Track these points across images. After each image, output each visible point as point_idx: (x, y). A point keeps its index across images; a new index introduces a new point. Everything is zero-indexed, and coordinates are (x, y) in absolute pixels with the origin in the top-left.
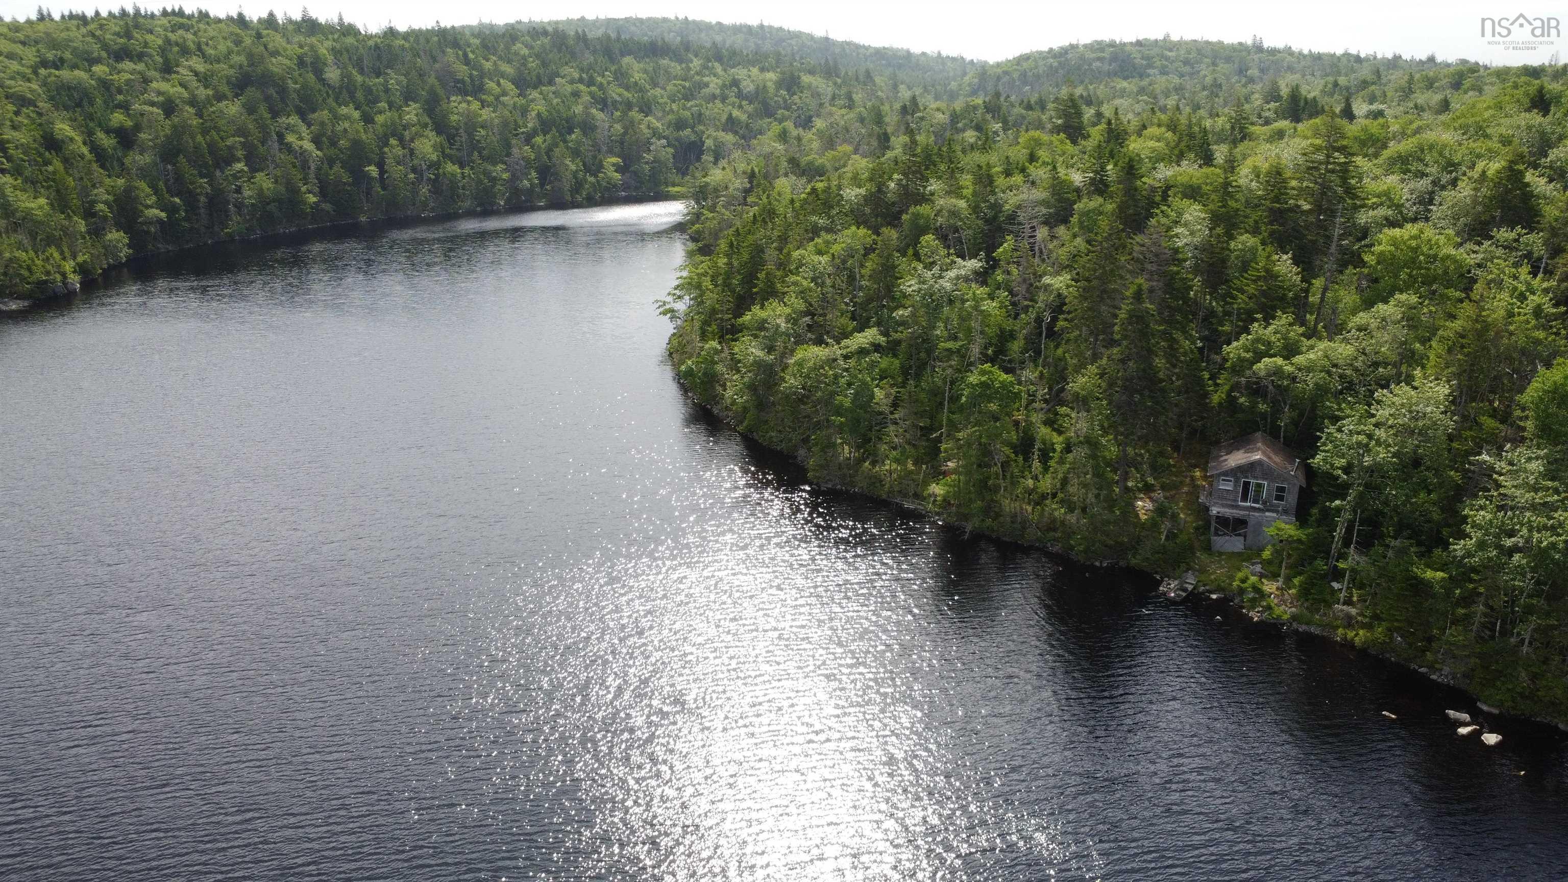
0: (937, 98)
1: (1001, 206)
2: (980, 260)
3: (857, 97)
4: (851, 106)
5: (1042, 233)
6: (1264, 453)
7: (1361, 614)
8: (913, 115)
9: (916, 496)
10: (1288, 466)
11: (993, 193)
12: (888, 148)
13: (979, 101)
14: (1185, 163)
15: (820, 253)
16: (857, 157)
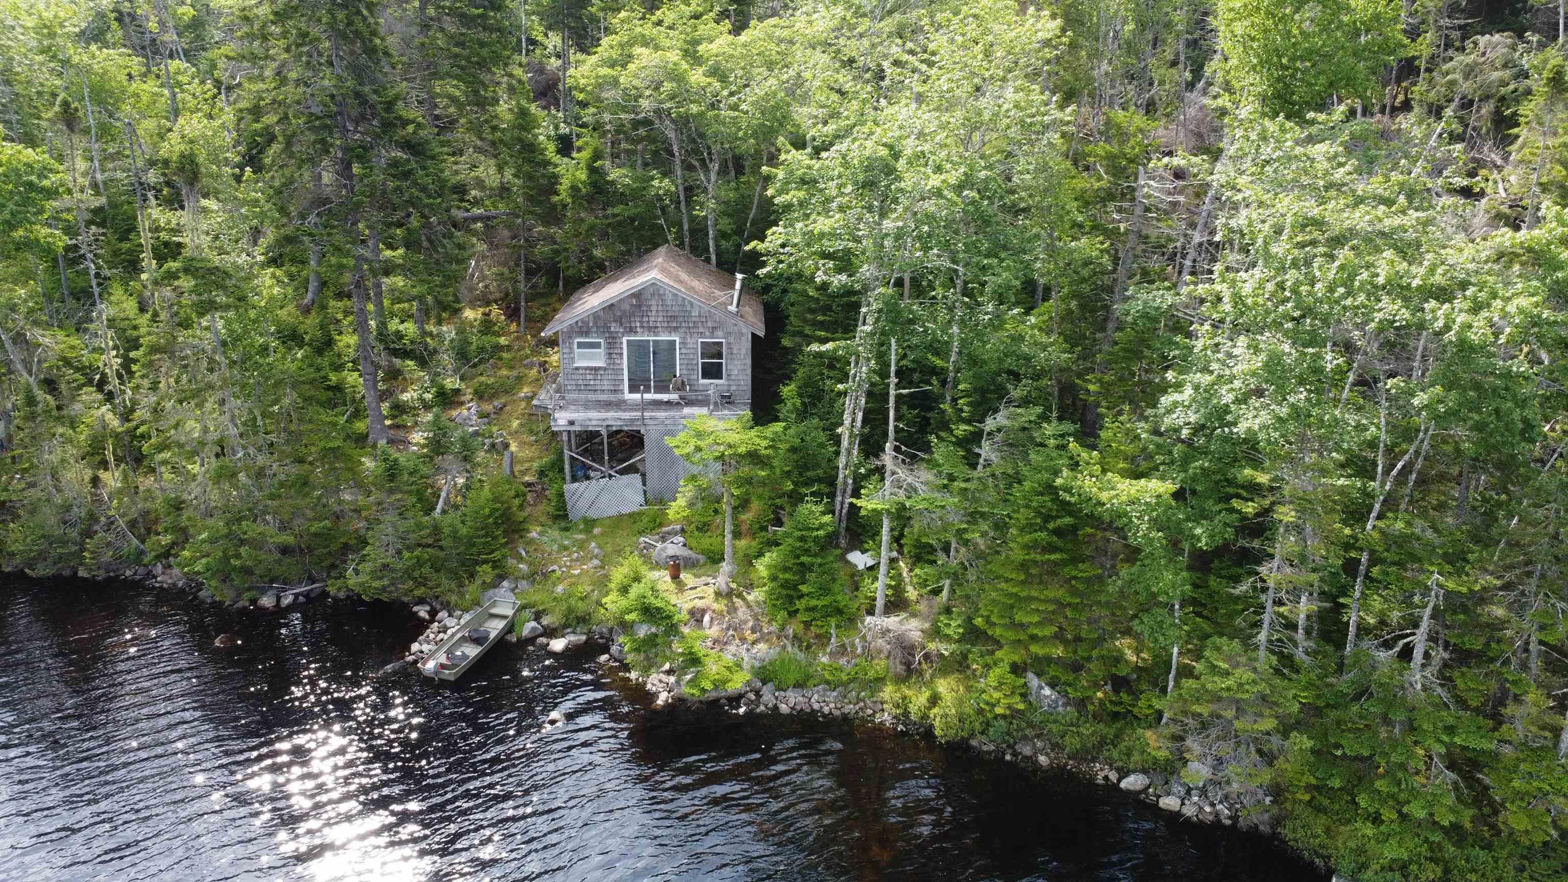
7: (935, 633)
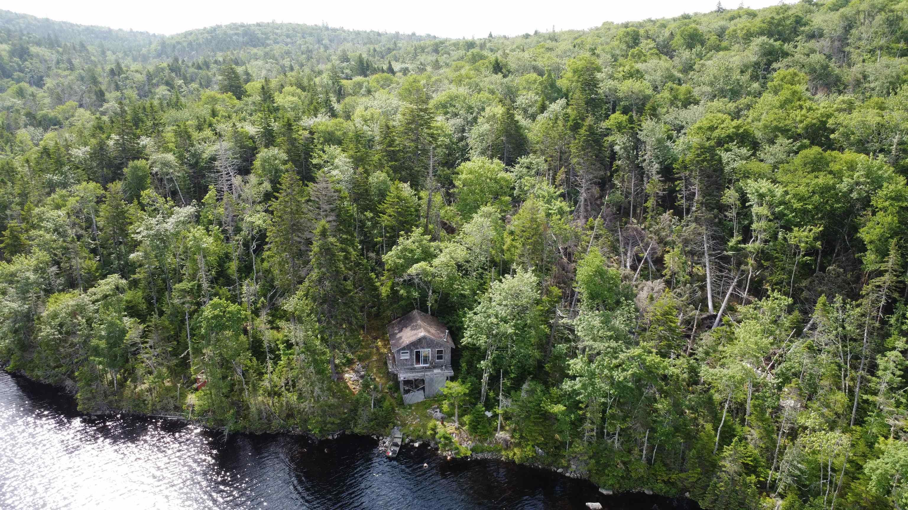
0: (135, 60)
1: (200, 155)
2: (194, 205)
3: (76, 62)
4: (72, 68)
5: (237, 180)
6: (425, 329)
7: (513, 437)
8: (119, 75)
9: (177, 408)
10: (442, 335)
11: (193, 145)
12: (104, 101)
13: (165, 65)
14: (319, 115)
15: (58, 207)
16: (82, 110)
